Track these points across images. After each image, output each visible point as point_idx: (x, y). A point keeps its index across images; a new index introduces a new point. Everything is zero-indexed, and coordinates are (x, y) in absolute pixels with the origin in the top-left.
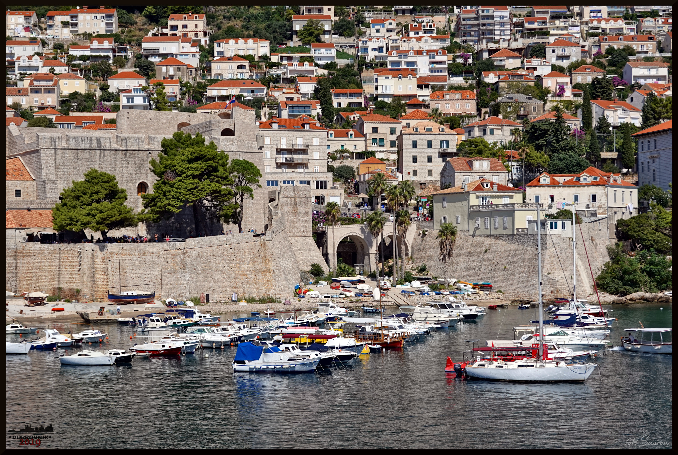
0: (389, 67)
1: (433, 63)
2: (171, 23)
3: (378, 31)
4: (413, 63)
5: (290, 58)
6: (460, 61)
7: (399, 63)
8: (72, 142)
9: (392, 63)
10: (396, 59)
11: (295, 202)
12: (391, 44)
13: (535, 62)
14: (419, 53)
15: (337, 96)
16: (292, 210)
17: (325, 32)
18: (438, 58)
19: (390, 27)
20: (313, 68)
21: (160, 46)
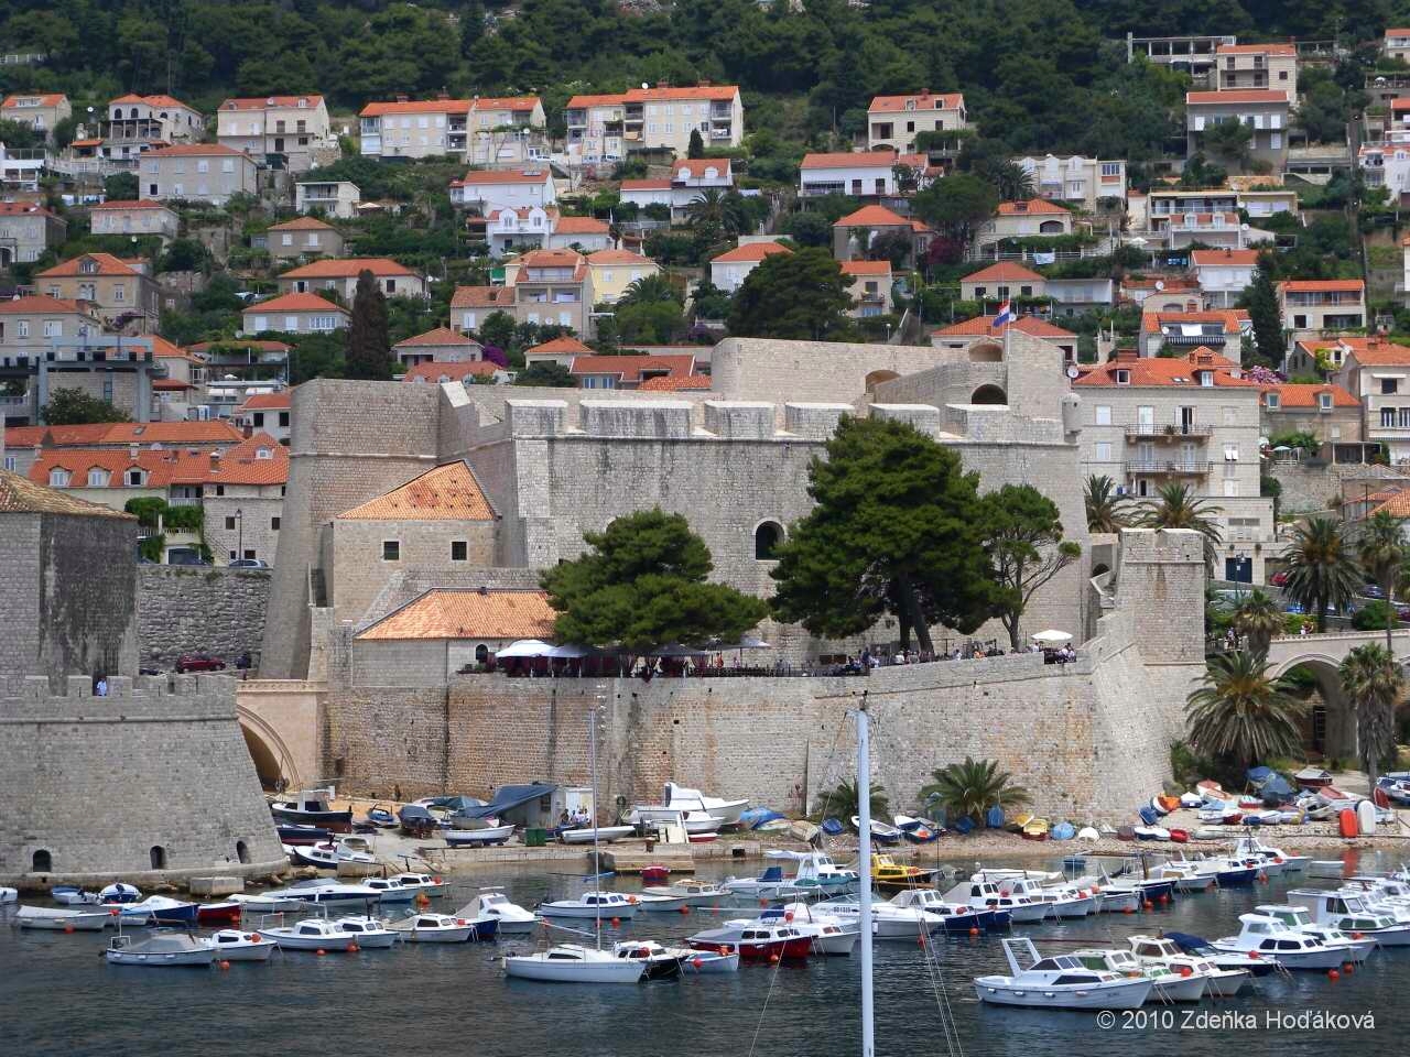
2: (873, 118)
5: (1177, 203)
8: (593, 421)
11: (1161, 574)
15: (1297, 297)
16: (1152, 595)
20: (1235, 227)
21: (846, 178)
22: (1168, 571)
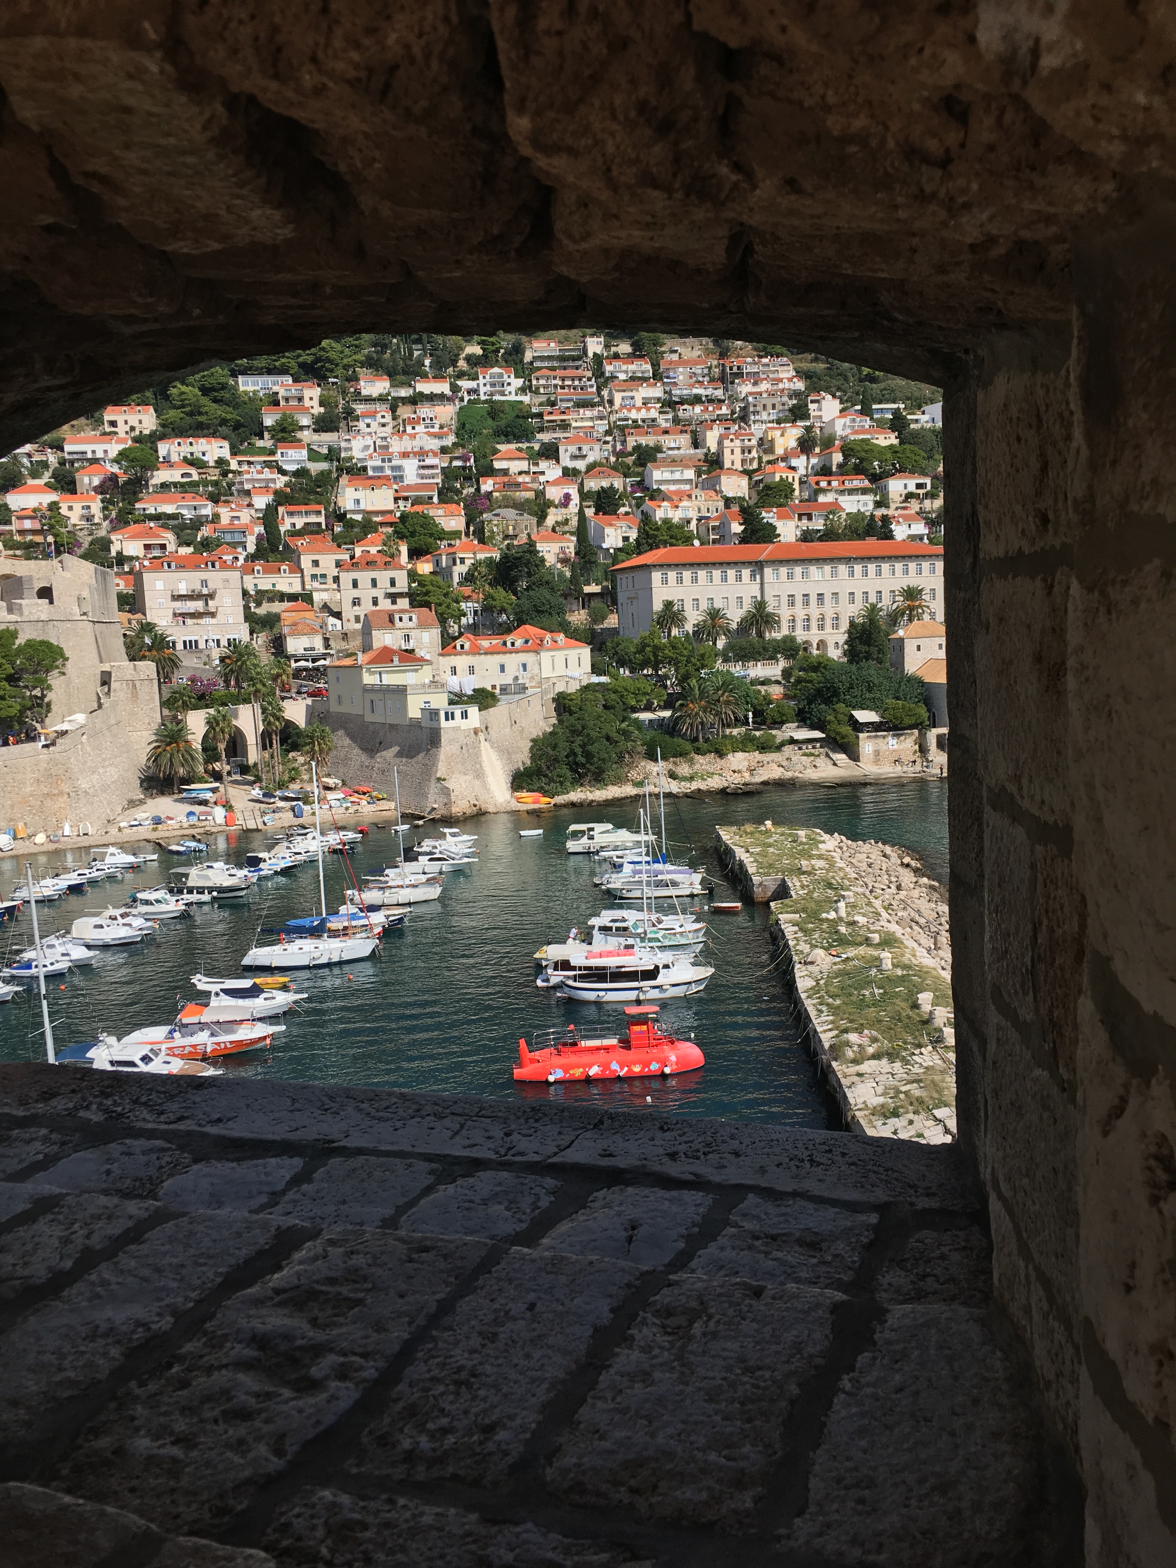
0: (370, 473)
1: (423, 467)
2: (107, 417)
3: (368, 426)
4: (399, 468)
5: (250, 463)
6: (457, 463)
7: (381, 469)
9: (375, 469)
10: (379, 463)
11: (134, 686)
12: (379, 442)
13: (543, 465)
14: (405, 455)
15: (291, 514)
16: (130, 696)
17: (302, 428)
18: (429, 461)
19: (383, 421)
20: (276, 476)
21: (88, 448)
22: (138, 683)
